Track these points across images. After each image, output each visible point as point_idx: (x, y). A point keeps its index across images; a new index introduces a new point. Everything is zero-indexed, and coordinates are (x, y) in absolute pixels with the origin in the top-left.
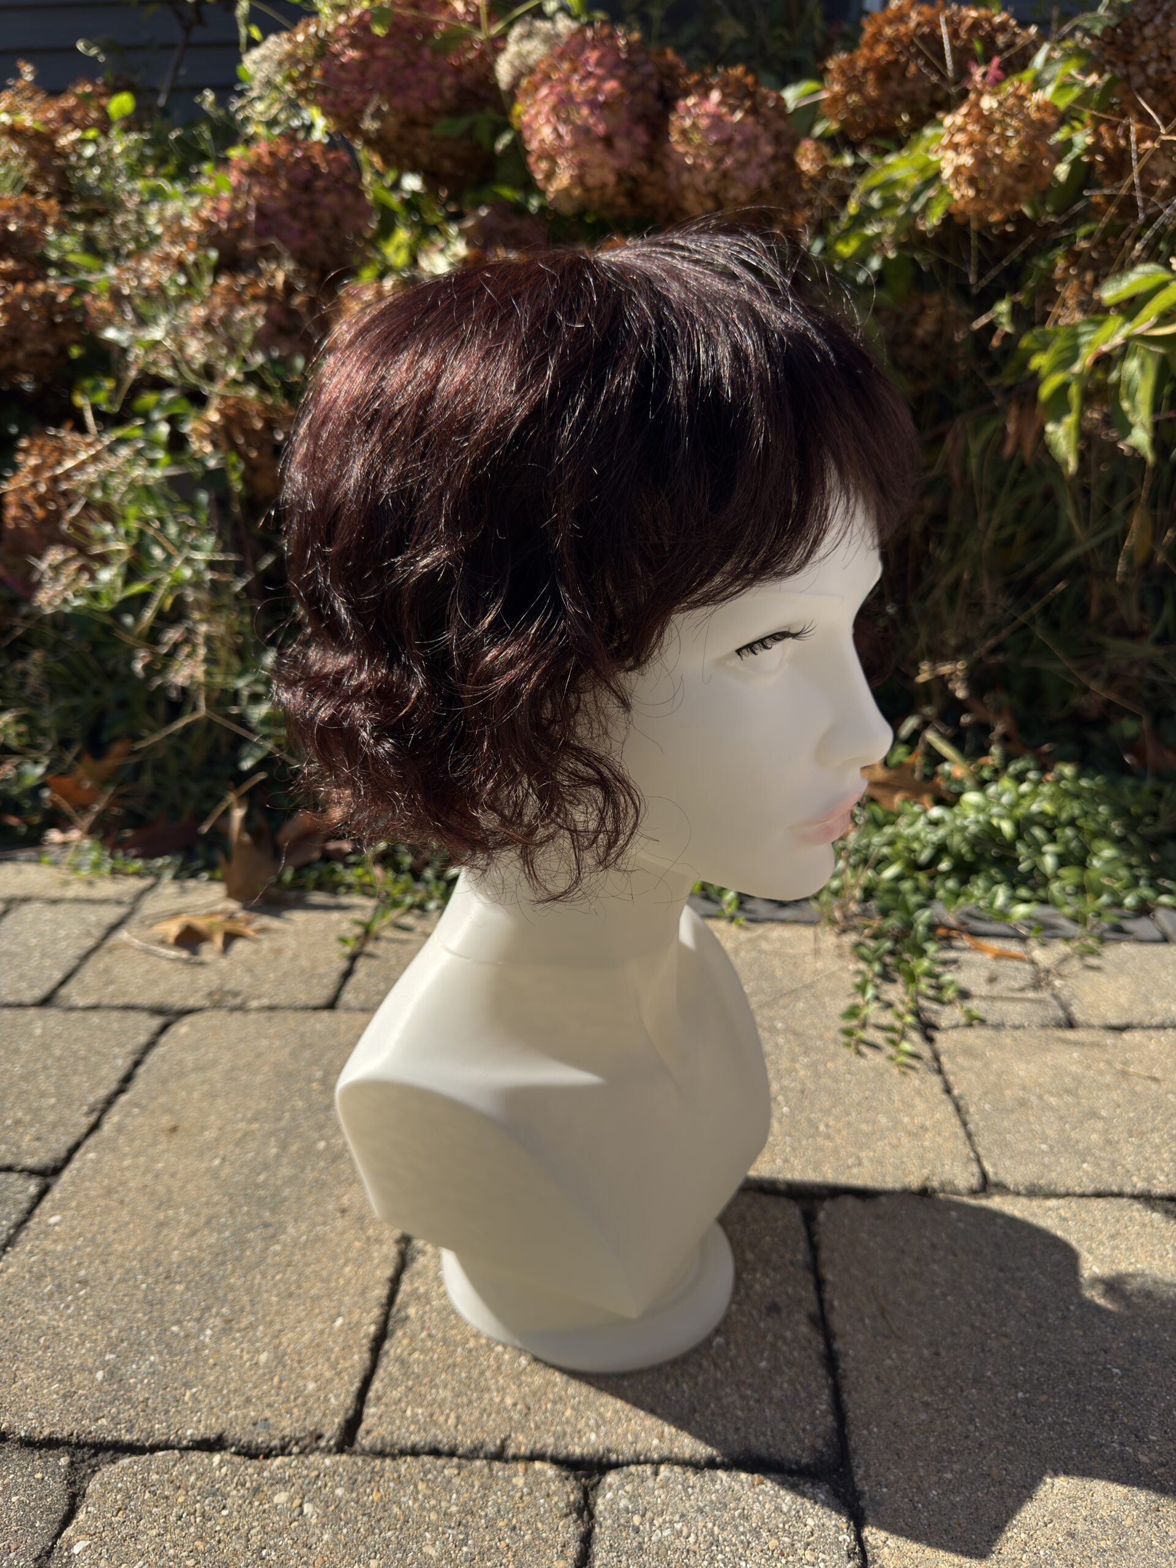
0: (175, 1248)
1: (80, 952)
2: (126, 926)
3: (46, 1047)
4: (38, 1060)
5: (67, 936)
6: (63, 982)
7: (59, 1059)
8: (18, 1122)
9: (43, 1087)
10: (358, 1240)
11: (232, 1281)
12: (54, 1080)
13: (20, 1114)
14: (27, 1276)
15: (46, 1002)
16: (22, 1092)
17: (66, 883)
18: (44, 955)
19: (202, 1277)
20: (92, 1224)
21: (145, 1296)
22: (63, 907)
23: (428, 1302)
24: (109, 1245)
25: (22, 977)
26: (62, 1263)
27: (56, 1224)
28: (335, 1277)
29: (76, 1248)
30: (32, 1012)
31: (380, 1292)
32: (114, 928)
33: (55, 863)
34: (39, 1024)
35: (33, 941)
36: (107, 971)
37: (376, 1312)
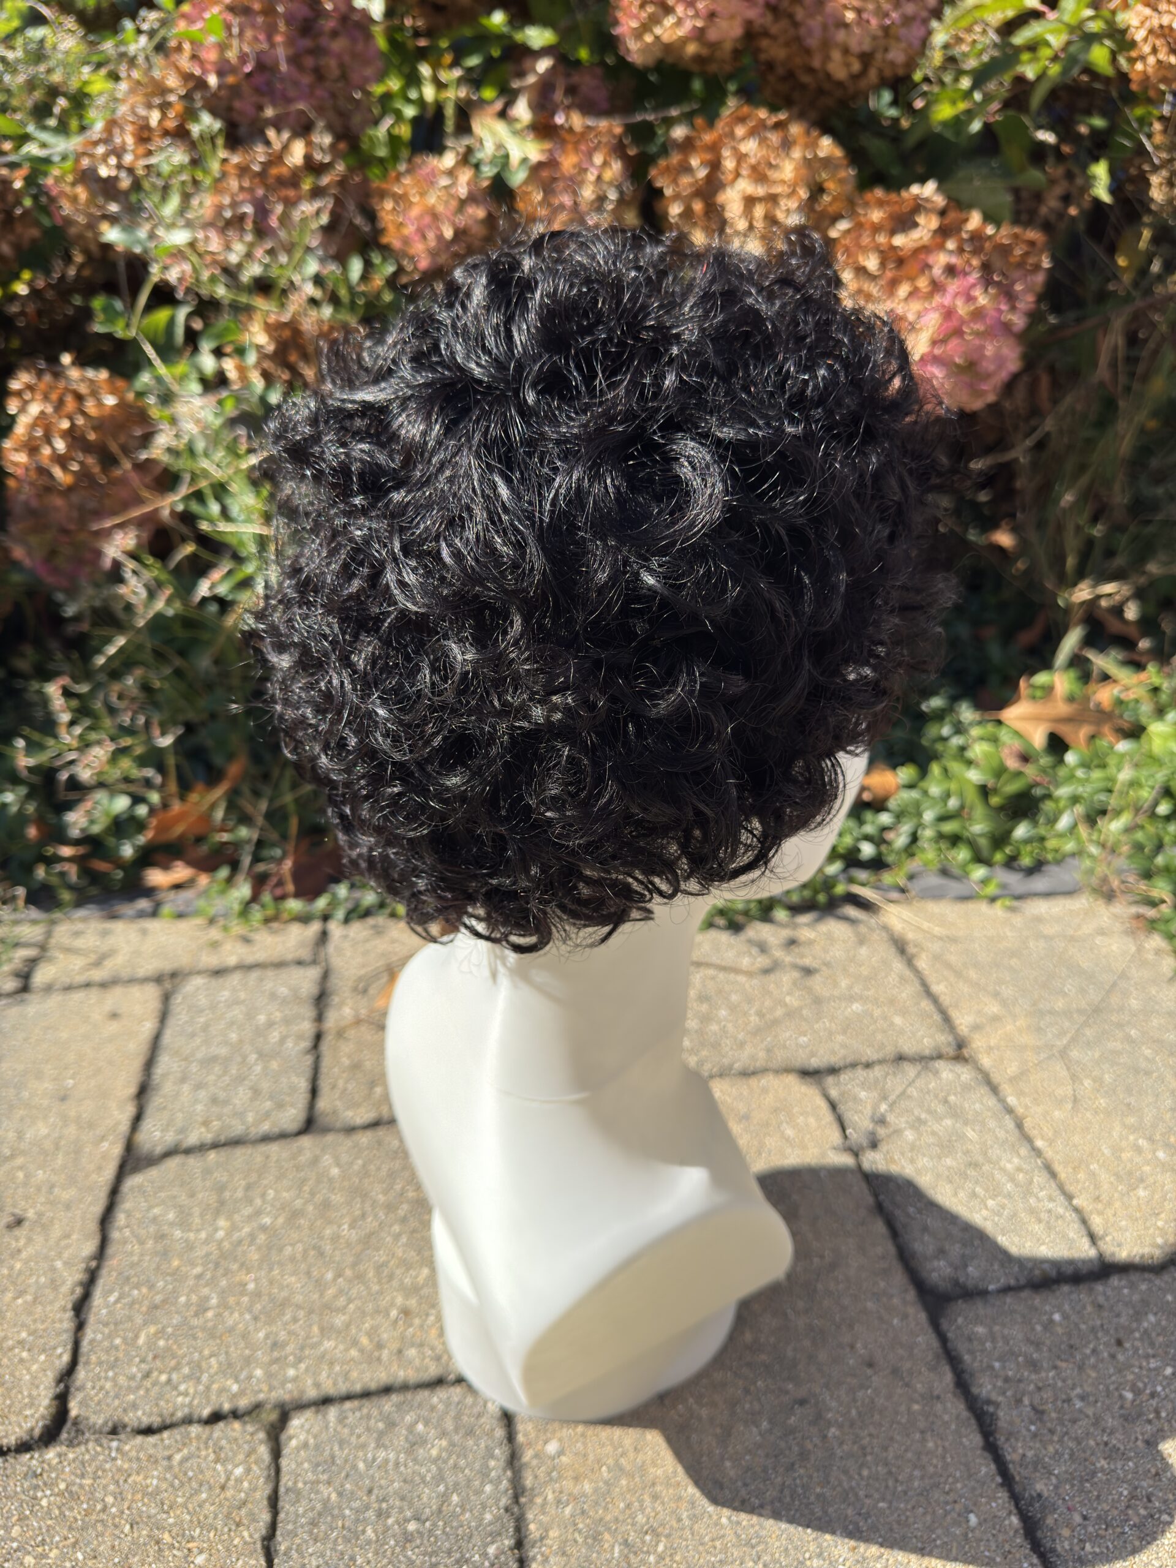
0: (722, 1459)
1: (307, 1044)
2: (336, 1000)
3: (359, 1193)
4: (363, 1216)
5: (270, 1024)
6: (314, 1092)
7: (390, 1208)
8: (406, 1312)
9: (399, 1252)
10: (913, 1400)
11: (818, 1490)
12: (404, 1239)
13: (399, 1300)
14: (580, 1540)
15: (310, 1125)
16: (379, 1268)
17: (215, 945)
18: (261, 1055)
19: (782, 1491)
20: (603, 1446)
21: (738, 1536)
22: (235, 979)
23: (1051, 1473)
24: (642, 1469)
25: (256, 1092)
26: (606, 1509)
27: (561, 1453)
28: (925, 1459)
29: (606, 1483)
30: (306, 1141)
31: (986, 1468)
32: (321, 1000)
33: (180, 916)
34: (327, 1159)
35: (234, 1036)
36: (356, 1066)
37: (1003, 1495)
